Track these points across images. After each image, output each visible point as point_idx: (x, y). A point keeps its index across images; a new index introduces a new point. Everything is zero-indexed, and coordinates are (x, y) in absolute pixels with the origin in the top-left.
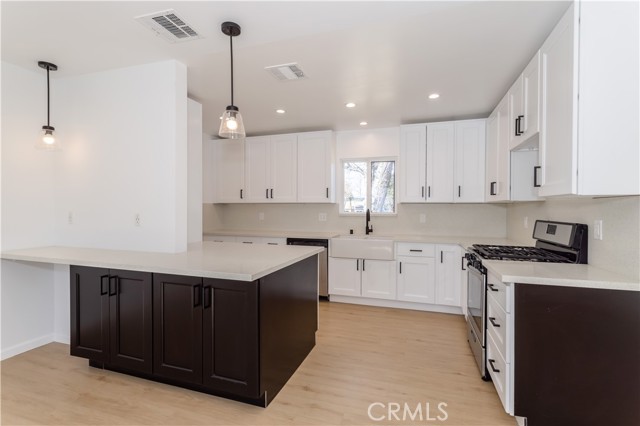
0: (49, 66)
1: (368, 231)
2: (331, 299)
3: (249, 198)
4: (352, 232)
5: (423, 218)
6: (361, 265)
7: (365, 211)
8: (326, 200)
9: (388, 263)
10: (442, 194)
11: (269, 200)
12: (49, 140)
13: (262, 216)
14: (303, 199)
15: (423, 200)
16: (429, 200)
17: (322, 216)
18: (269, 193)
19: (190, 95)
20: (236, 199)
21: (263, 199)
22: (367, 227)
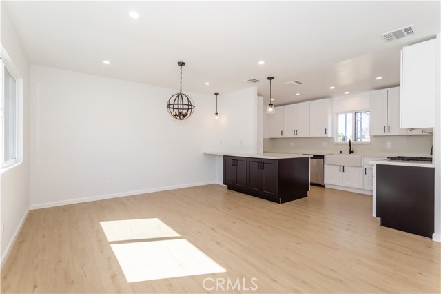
0: (217, 94)
1: (351, 152)
2: (326, 186)
3: (285, 135)
4: (341, 152)
5: (389, 145)
6: (342, 168)
7: (348, 141)
8: (325, 135)
9: (358, 168)
11: (295, 136)
12: (217, 117)
13: (292, 144)
14: (313, 135)
15: (385, 134)
16: (389, 134)
17: (325, 144)
18: (295, 132)
19: (258, 95)
20: (279, 136)
21: (292, 135)
22: (350, 150)
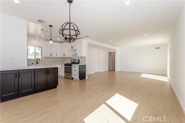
1: (37, 63)
4: (33, 64)
5: (48, 60)
10: (54, 56)
15: (51, 56)
16: (52, 56)
22: (37, 62)
